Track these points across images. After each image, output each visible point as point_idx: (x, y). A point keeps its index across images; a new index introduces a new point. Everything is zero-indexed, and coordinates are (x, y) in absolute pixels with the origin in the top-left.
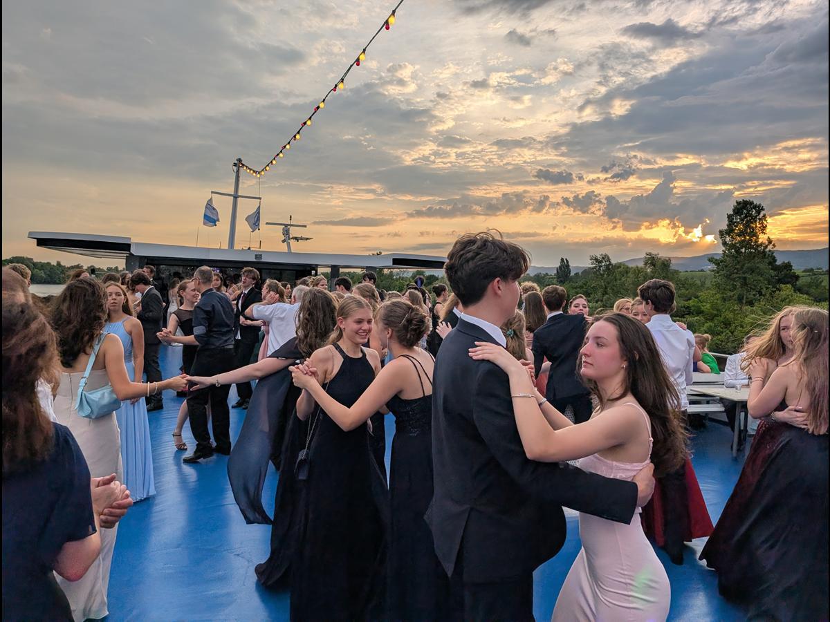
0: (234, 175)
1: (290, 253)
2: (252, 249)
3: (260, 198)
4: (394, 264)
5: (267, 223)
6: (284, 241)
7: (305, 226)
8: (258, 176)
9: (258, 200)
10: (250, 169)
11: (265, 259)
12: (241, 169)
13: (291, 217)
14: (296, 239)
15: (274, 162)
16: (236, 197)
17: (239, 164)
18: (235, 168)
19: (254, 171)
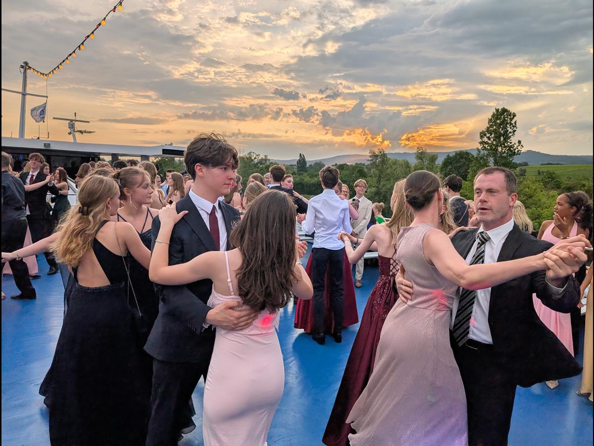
0: (22, 75)
1: (75, 143)
2: (41, 139)
3: (47, 97)
4: (163, 153)
5: (54, 118)
6: (70, 133)
7: (88, 122)
8: (46, 77)
9: (46, 98)
10: (38, 72)
11: (53, 147)
12: (28, 71)
13: (75, 113)
14: (81, 132)
15: (60, 67)
16: (24, 95)
17: (26, 66)
18: (22, 70)
19: (41, 74)
